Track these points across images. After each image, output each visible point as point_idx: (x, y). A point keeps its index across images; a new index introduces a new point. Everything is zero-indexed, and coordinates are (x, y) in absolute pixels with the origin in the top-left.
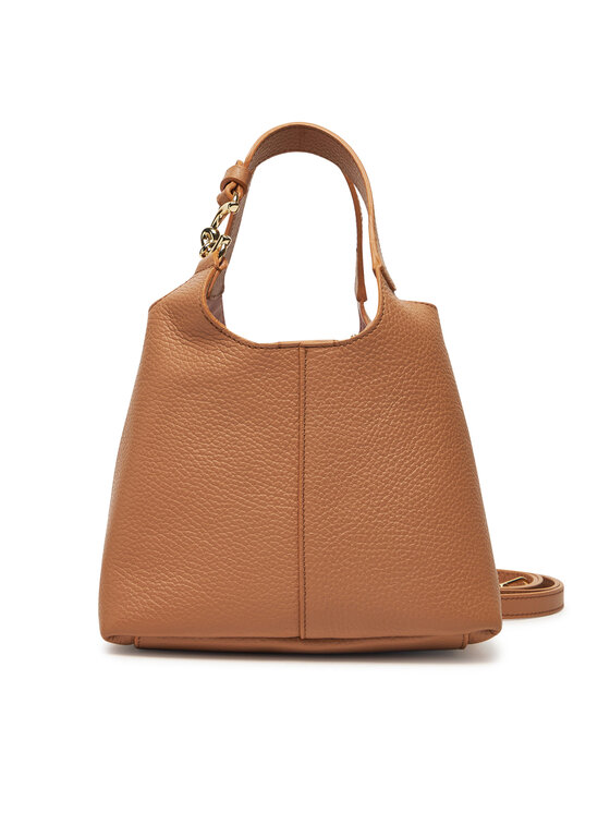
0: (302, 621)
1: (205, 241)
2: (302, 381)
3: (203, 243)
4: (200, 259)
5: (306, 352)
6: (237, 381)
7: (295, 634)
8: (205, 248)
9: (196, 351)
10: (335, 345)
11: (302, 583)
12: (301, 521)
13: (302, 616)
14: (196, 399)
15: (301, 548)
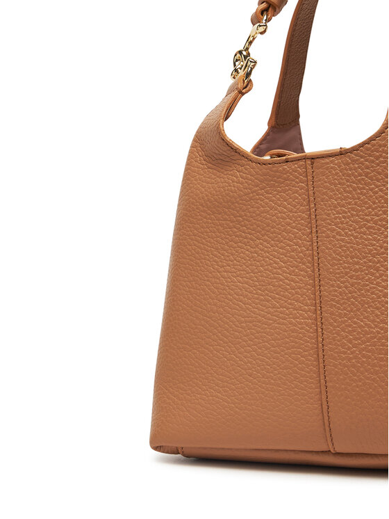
0: (328, 435)
1: (237, 63)
2: (311, 193)
3: (235, 65)
4: (231, 81)
5: (312, 163)
6: (251, 199)
7: (325, 448)
8: (236, 70)
9: (218, 174)
10: (342, 153)
11: (324, 397)
12: (320, 334)
13: (327, 429)
14: (218, 220)
15: (321, 360)
